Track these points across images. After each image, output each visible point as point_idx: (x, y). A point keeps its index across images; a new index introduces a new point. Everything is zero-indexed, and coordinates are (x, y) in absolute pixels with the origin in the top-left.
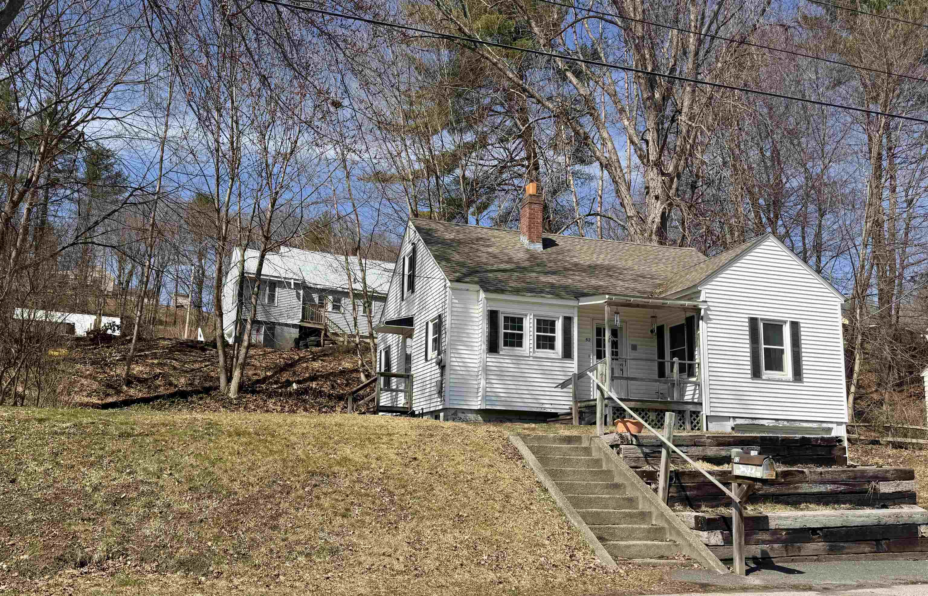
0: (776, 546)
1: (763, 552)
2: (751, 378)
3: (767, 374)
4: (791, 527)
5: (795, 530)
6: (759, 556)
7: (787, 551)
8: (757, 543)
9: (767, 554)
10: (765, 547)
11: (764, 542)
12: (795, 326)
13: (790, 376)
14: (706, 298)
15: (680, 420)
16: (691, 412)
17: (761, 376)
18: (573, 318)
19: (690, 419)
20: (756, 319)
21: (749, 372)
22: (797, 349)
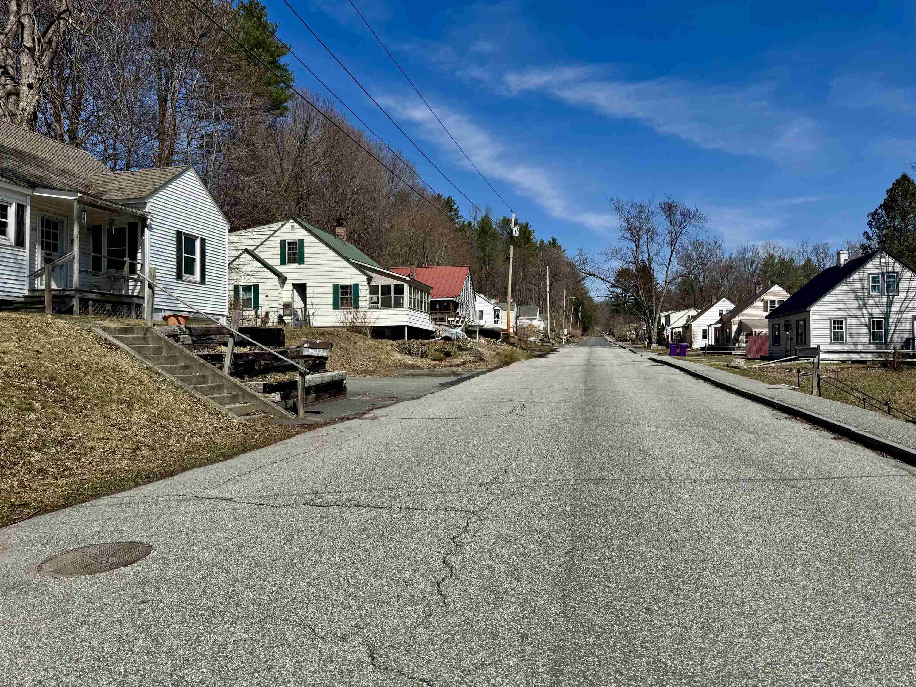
2: (176, 279)
3: (186, 277)
12: (203, 241)
13: (199, 280)
14: (150, 209)
15: (128, 310)
16: (136, 304)
17: (182, 277)
18: (26, 206)
19: (135, 310)
20: (181, 232)
21: (175, 274)
22: (203, 259)
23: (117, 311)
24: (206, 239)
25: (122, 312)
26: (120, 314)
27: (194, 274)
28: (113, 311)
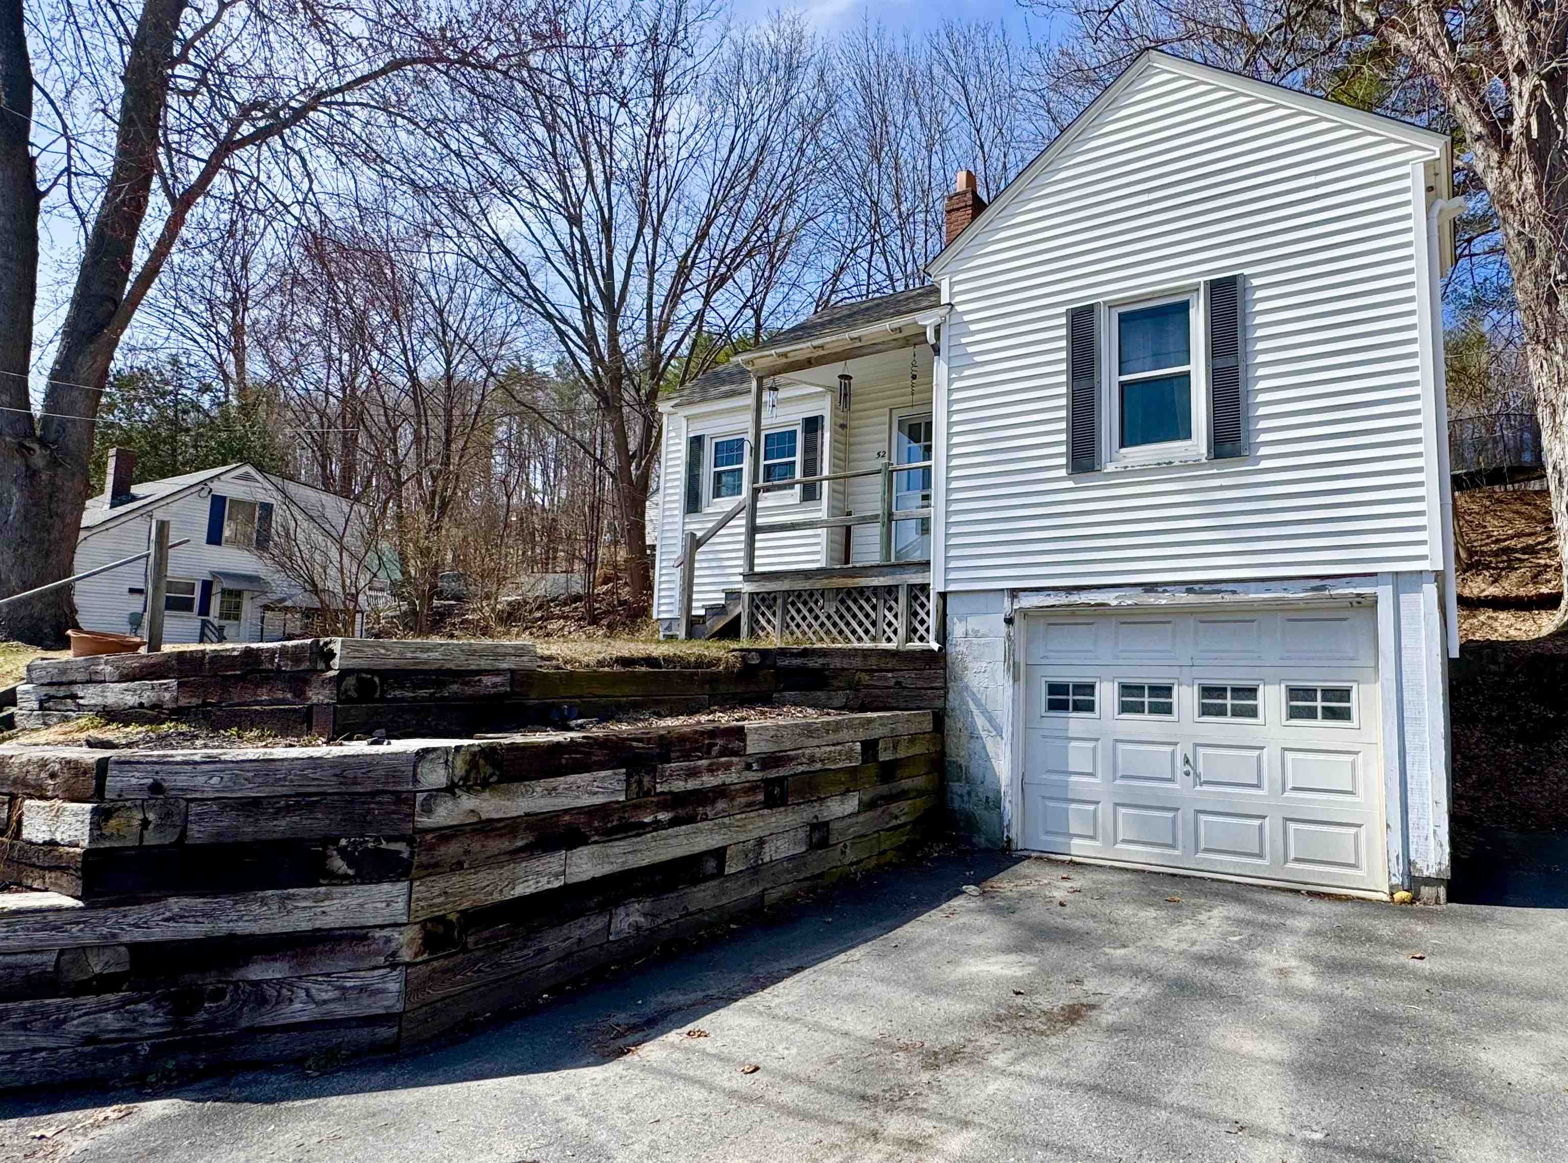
2: (1069, 477)
13: (1204, 450)
14: (952, 295)
15: (890, 609)
16: (911, 587)
17: (1100, 464)
18: (822, 417)
19: (909, 606)
20: (1090, 309)
21: (1063, 461)
22: (1231, 361)
23: (854, 616)
24: (1245, 277)
25: (867, 616)
26: (861, 624)
27: (1188, 436)
28: (842, 617)
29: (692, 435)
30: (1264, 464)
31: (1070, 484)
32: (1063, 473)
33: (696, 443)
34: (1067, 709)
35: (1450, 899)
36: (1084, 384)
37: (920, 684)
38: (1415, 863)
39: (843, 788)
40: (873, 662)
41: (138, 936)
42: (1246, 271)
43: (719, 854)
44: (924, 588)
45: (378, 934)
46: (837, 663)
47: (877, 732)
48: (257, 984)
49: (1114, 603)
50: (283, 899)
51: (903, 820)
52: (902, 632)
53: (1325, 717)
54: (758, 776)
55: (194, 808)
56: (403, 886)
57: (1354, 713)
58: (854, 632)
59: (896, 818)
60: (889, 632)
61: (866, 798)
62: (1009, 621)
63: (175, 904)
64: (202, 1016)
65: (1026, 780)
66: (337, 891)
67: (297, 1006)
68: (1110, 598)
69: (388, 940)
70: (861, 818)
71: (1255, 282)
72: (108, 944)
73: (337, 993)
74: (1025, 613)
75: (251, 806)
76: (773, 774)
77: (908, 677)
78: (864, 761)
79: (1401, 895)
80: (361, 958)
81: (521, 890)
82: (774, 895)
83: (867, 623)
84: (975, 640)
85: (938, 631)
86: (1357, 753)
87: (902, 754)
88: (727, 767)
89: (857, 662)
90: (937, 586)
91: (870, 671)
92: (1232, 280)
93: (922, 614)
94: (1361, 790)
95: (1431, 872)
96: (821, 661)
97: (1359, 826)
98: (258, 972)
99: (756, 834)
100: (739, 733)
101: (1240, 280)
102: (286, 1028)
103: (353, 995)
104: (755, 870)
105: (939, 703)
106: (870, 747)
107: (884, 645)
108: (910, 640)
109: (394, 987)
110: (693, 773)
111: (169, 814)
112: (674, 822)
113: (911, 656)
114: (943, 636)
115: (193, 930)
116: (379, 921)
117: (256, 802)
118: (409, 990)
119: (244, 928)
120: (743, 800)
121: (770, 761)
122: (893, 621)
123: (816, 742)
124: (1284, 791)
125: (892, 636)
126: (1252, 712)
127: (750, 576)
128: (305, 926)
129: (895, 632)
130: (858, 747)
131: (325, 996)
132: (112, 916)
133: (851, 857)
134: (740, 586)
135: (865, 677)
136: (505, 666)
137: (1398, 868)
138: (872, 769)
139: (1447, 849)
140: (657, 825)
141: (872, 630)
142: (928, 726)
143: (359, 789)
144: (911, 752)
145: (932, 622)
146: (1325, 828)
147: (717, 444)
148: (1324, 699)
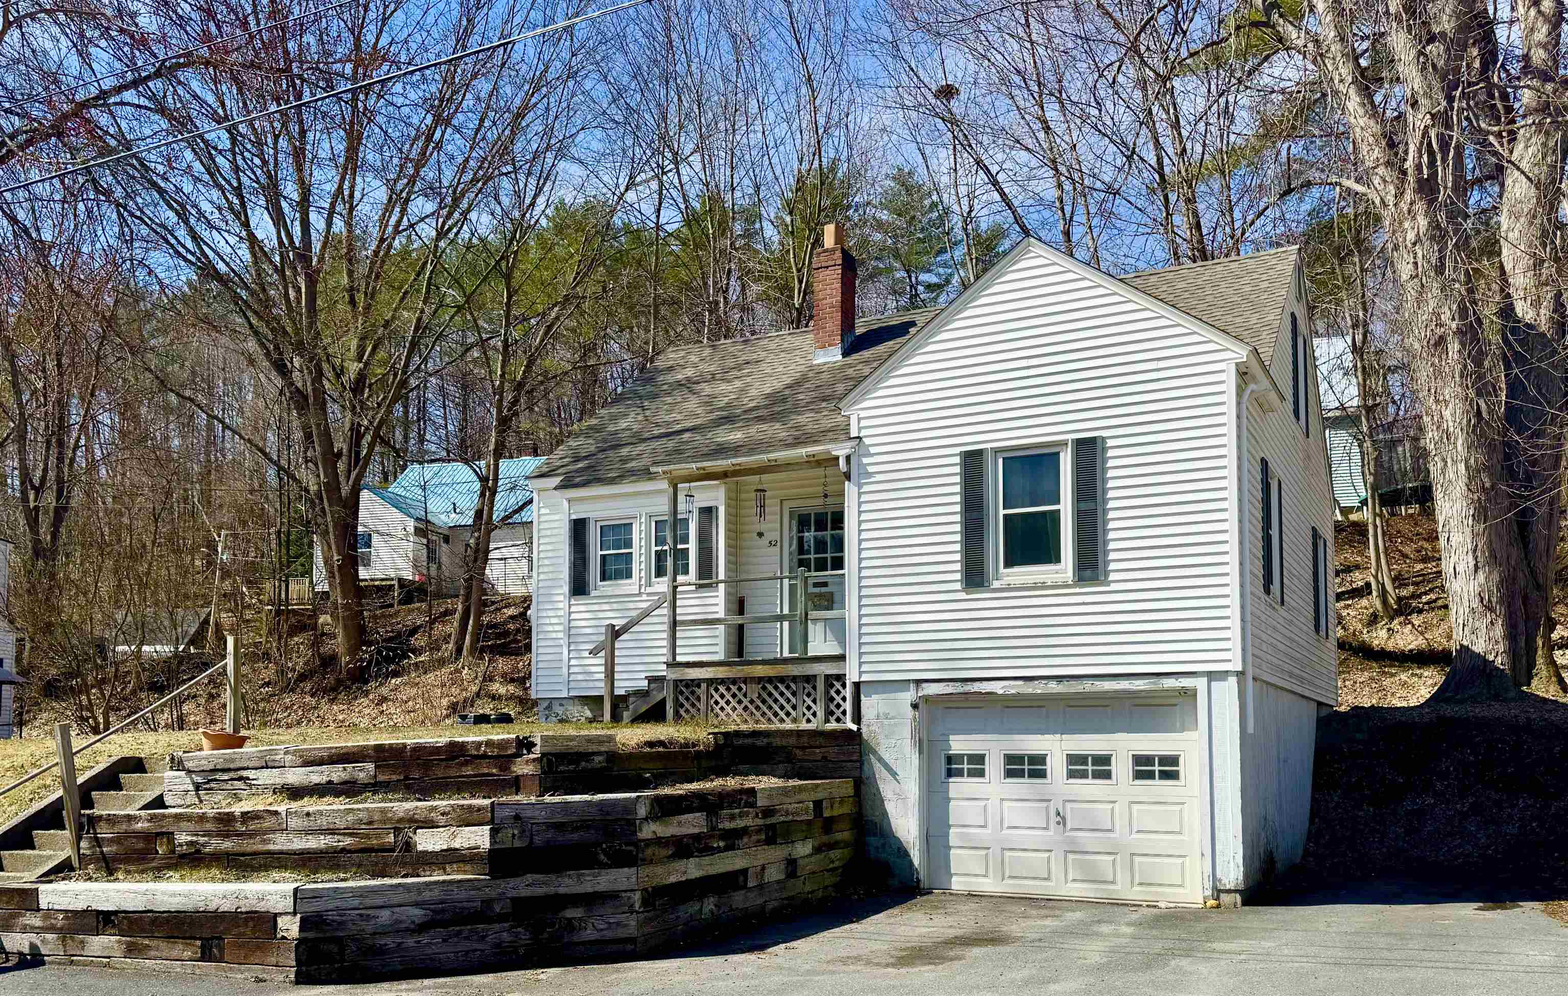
0: (49, 936)
1: (33, 946)
2: (963, 590)
3: (1007, 576)
4: (70, 908)
5: (75, 913)
6: (26, 950)
7: (64, 946)
8: (25, 929)
9: (37, 947)
10: (33, 938)
11: (33, 929)
12: (1089, 448)
13: (1070, 573)
14: (860, 429)
15: (809, 695)
16: (827, 677)
17: (988, 581)
18: (717, 508)
19: (827, 692)
20: (980, 452)
21: (958, 576)
22: (1091, 505)
23: (776, 701)
24: (1103, 439)
25: (788, 701)
26: (782, 708)
27: (1058, 560)
28: (764, 702)
29: (574, 517)
30: (1114, 587)
31: (963, 596)
32: (958, 586)
33: (579, 528)
34: (962, 775)
35: (1245, 903)
36: (975, 515)
37: (842, 758)
38: (1220, 880)
39: (804, 834)
40: (804, 740)
41: (514, 894)
42: (1104, 433)
43: (744, 872)
44: (841, 678)
45: (624, 895)
46: (777, 742)
47: (820, 796)
48: (570, 920)
49: (1001, 692)
50: (579, 876)
51: (837, 864)
52: (821, 714)
53: (1160, 778)
54: (760, 822)
55: (535, 828)
56: (634, 870)
57: (1182, 775)
58: (776, 714)
59: (833, 862)
60: (809, 714)
61: (816, 844)
62: (915, 706)
63: (529, 878)
64: (546, 935)
65: (931, 833)
66: (603, 872)
67: (589, 932)
68: (998, 688)
69: (629, 898)
70: (813, 859)
71: (1110, 443)
72: (501, 897)
73: (606, 926)
74: (927, 699)
75: (559, 827)
76: (769, 821)
77: (832, 752)
78: (815, 817)
79: (1212, 902)
80: (617, 907)
81: (673, 879)
82: (770, 906)
83: (788, 707)
84: (886, 722)
85: (853, 713)
86: (1183, 803)
87: (836, 813)
88: (747, 814)
89: (792, 741)
90: (852, 676)
91: (803, 748)
92: (1093, 440)
93: (838, 699)
94: (1186, 830)
95: (1231, 886)
96: (765, 740)
97: (1185, 856)
98: (570, 913)
99: (761, 862)
100: (752, 792)
101: (1099, 442)
102: (583, 943)
103: (614, 926)
104: (761, 887)
105: (857, 774)
106: (818, 804)
107: (804, 726)
108: (827, 721)
109: (633, 923)
110: (732, 818)
111: (524, 831)
112: (728, 848)
113: (833, 734)
114: (857, 719)
115: (540, 891)
116: (624, 888)
117: (563, 824)
118: (640, 925)
119: (562, 890)
120: (754, 838)
121: (768, 812)
122: (812, 704)
123: (789, 800)
124: (1131, 833)
125: (811, 717)
126: (1107, 775)
127: (673, 664)
128: (590, 890)
129: (814, 714)
130: (811, 805)
131: (602, 927)
132: (502, 883)
133: (808, 888)
134: (664, 673)
135: (798, 752)
136: (603, 749)
137: (1209, 885)
138: (819, 823)
139: (1242, 869)
140: (719, 850)
141: (793, 713)
142: (851, 792)
143: (610, 818)
144: (840, 812)
145: (848, 706)
146: (1157, 860)
147: (601, 527)
148: (1160, 765)
